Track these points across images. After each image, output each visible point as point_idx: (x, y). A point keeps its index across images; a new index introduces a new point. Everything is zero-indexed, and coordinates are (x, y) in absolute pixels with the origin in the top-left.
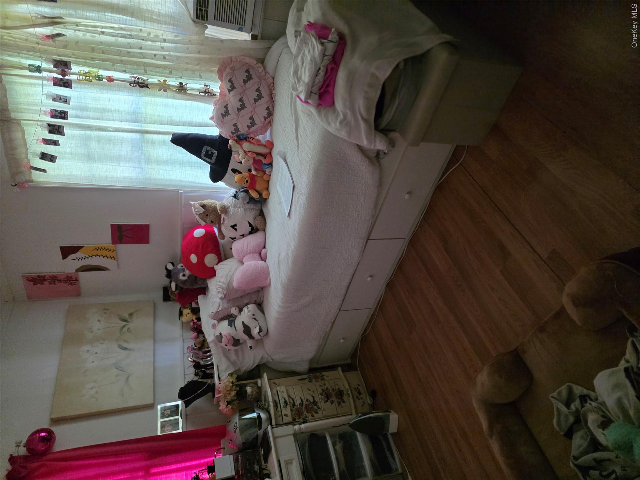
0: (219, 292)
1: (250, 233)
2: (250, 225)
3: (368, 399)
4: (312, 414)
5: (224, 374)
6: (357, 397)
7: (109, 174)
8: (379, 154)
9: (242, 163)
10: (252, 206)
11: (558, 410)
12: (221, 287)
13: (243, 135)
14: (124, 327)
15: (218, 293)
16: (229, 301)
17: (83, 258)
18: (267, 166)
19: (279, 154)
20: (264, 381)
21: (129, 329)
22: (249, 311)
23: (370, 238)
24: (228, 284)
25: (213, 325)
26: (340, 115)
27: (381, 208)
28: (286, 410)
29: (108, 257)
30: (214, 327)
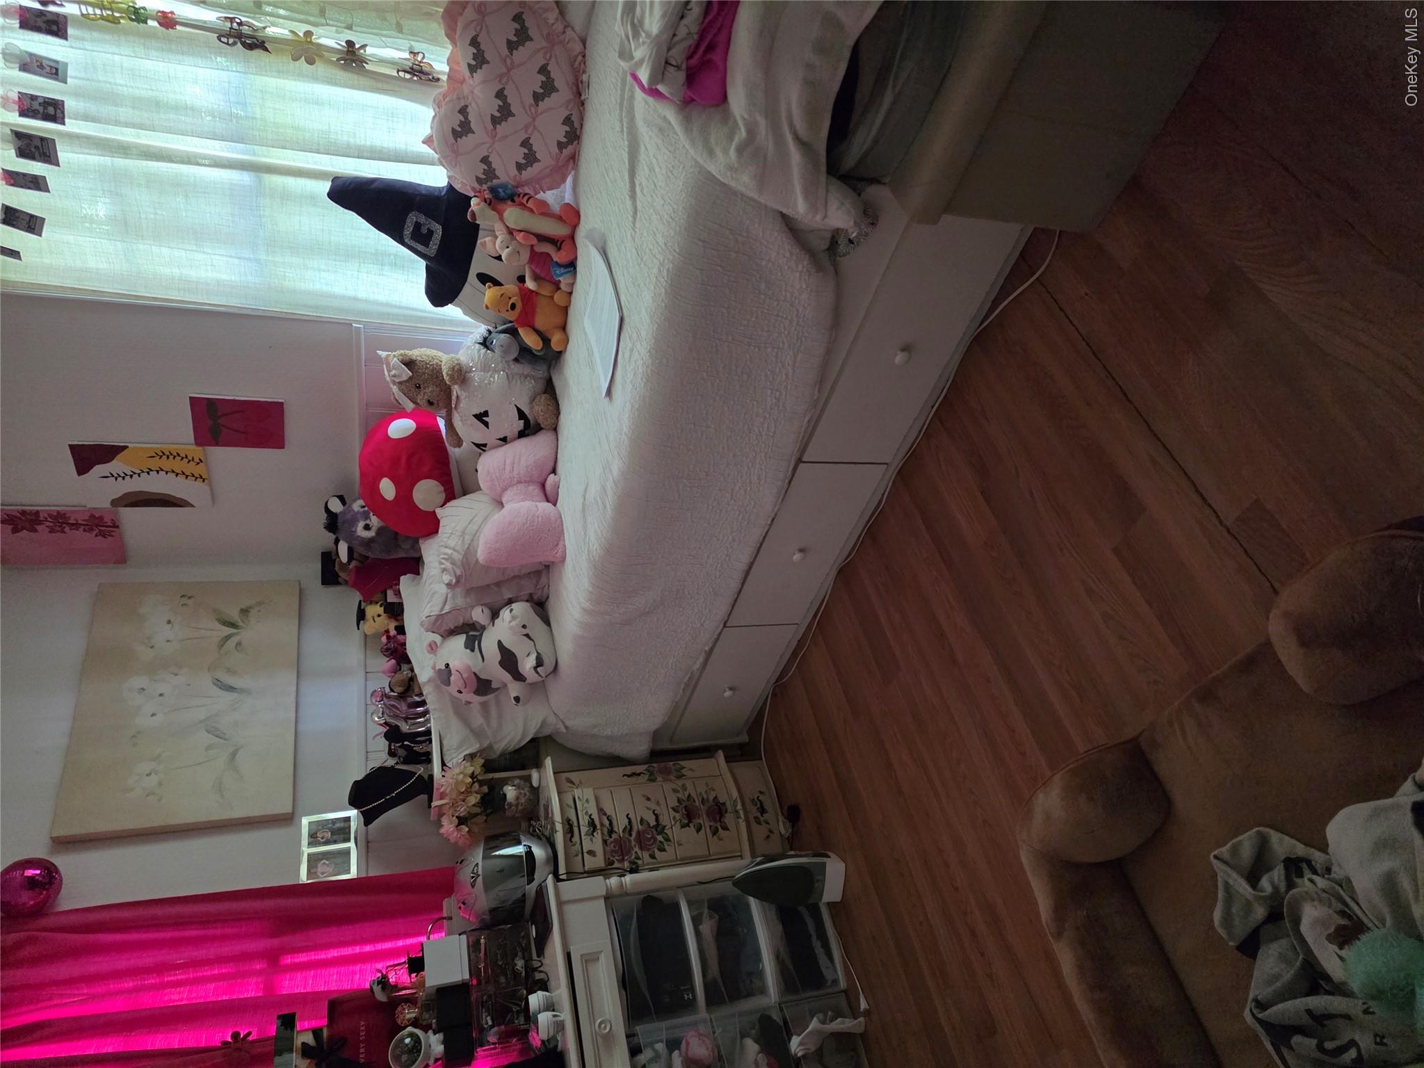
0: (444, 570)
1: (522, 434)
2: (521, 415)
3: (781, 823)
4: (650, 852)
5: (454, 756)
6: (755, 818)
7: (177, 271)
8: (837, 242)
9: (503, 258)
10: (525, 369)
11: (1227, 886)
12: (449, 558)
13: (504, 186)
14: (228, 637)
15: (443, 572)
16: (468, 592)
17: (126, 475)
18: (562, 270)
19: (589, 236)
20: (546, 776)
21: (239, 644)
22: (514, 618)
23: (804, 459)
24: (466, 553)
25: (430, 645)
26: (740, 129)
27: (835, 382)
28: (591, 840)
29: (187, 477)
30: (432, 649)
